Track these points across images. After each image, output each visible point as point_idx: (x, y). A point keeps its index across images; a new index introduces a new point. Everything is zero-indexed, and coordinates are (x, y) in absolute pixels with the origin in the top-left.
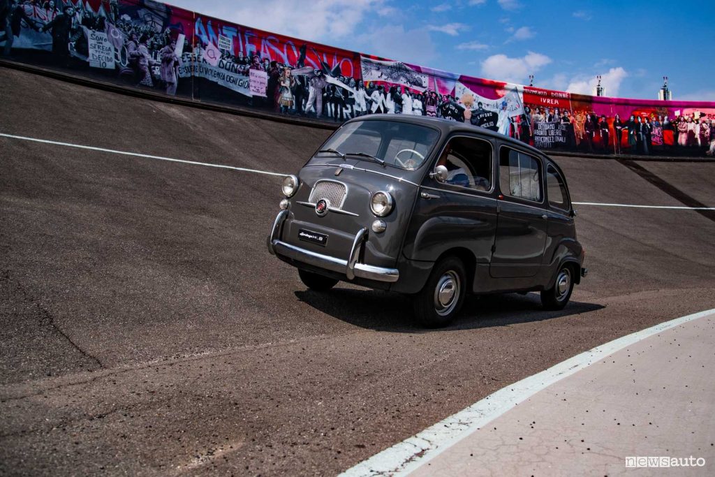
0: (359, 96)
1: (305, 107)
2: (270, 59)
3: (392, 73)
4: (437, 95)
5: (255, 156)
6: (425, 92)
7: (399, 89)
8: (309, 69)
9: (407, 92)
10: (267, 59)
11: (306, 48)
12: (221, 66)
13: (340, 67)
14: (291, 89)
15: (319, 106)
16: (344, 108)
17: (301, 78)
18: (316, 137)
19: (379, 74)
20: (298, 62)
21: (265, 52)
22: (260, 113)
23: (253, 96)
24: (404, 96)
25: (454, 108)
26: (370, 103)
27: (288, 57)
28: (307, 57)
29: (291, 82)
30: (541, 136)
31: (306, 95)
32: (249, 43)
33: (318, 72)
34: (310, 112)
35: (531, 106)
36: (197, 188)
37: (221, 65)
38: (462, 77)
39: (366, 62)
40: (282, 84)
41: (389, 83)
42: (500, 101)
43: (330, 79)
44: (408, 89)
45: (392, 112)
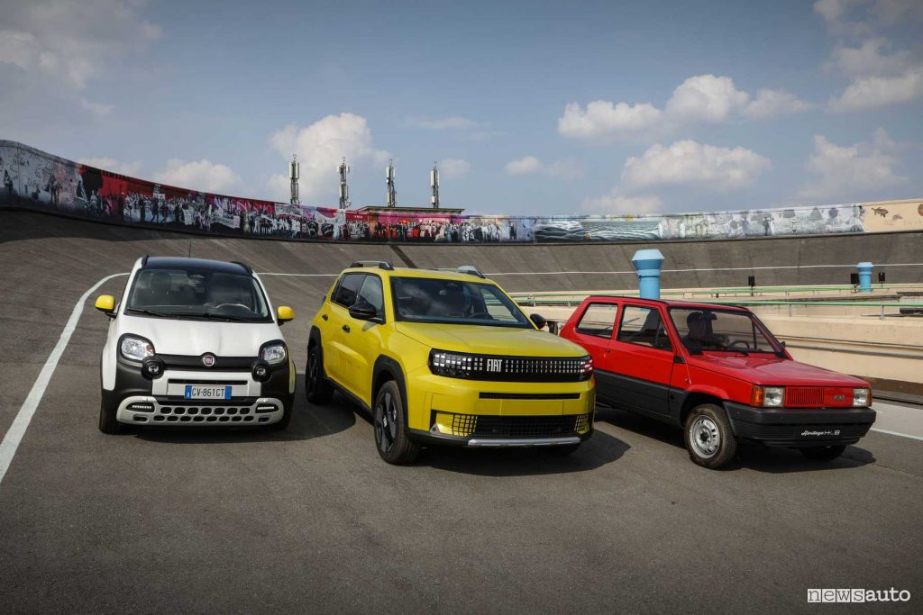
0: (274, 222)
1: (254, 231)
3: (288, 210)
4: (306, 218)
6: (302, 218)
7: (290, 217)
8: (255, 212)
9: (294, 218)
10: (239, 210)
11: (253, 202)
12: (224, 216)
13: (267, 209)
14: (248, 222)
15: (259, 229)
16: (268, 229)
17: (252, 217)
18: (259, 243)
19: (282, 211)
20: (251, 209)
21: (238, 207)
22: (239, 235)
23: (236, 228)
24: (293, 220)
25: (314, 224)
26: (278, 225)
27: (247, 208)
28: (254, 207)
29: (249, 220)
30: (354, 235)
31: (254, 225)
32: (233, 204)
33: (258, 213)
34: (256, 232)
35: (349, 219)
38: (317, 208)
39: (277, 206)
40: (245, 221)
41: (286, 215)
42: (335, 219)
43: (263, 216)
44: (294, 216)
45: (287, 229)
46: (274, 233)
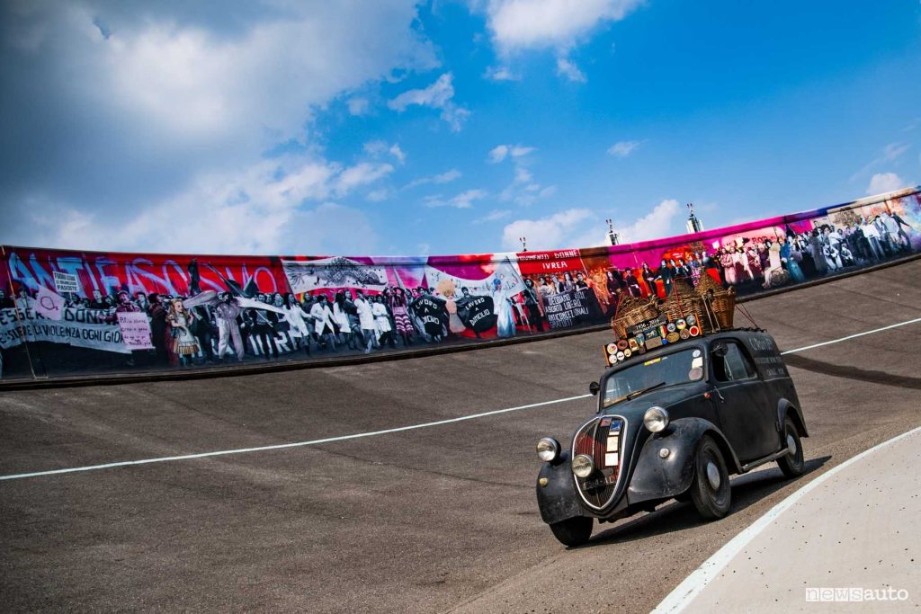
0: (293, 316)
1: (217, 350)
2: (145, 291)
3: (332, 274)
4: (403, 291)
5: (160, 438)
6: (385, 290)
7: (348, 294)
8: (208, 294)
9: (361, 295)
10: (141, 293)
11: (195, 264)
12: (68, 318)
13: (255, 281)
14: (189, 328)
15: (238, 344)
16: (275, 339)
17: (200, 309)
18: (244, 388)
19: (315, 279)
20: (190, 288)
21: (135, 283)
22: (150, 374)
23: (133, 351)
24: (358, 302)
25: (431, 303)
26: (311, 322)
27: (173, 283)
28: (201, 278)
29: (187, 319)
30: (556, 313)
31: (215, 333)
32: (106, 275)
33: (223, 295)
34: (227, 355)
35: (532, 278)
36: (78, 507)
37: (69, 316)
38: (430, 259)
39: (290, 266)
40: (174, 324)
41: (332, 290)
42: (490, 280)
43: (245, 302)
44: (360, 291)
45: (346, 328)
46: (300, 347)
